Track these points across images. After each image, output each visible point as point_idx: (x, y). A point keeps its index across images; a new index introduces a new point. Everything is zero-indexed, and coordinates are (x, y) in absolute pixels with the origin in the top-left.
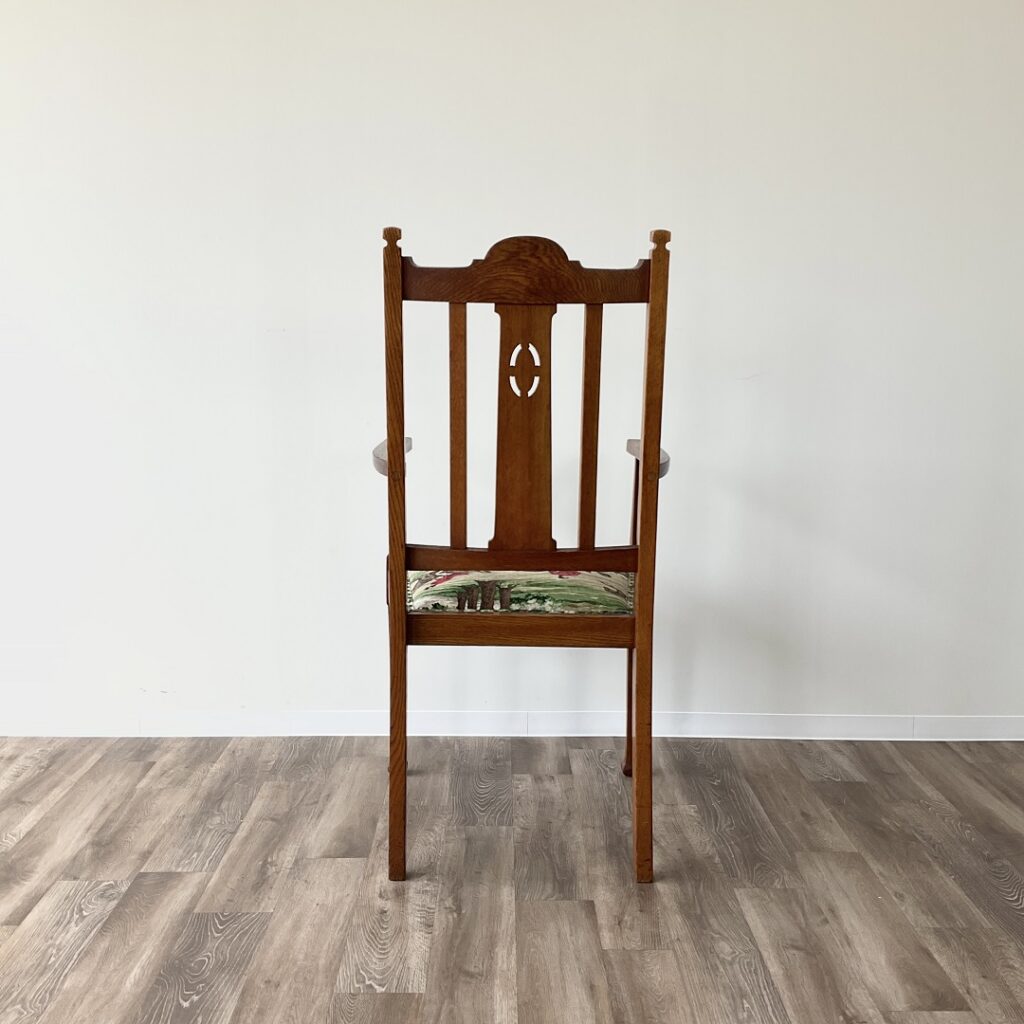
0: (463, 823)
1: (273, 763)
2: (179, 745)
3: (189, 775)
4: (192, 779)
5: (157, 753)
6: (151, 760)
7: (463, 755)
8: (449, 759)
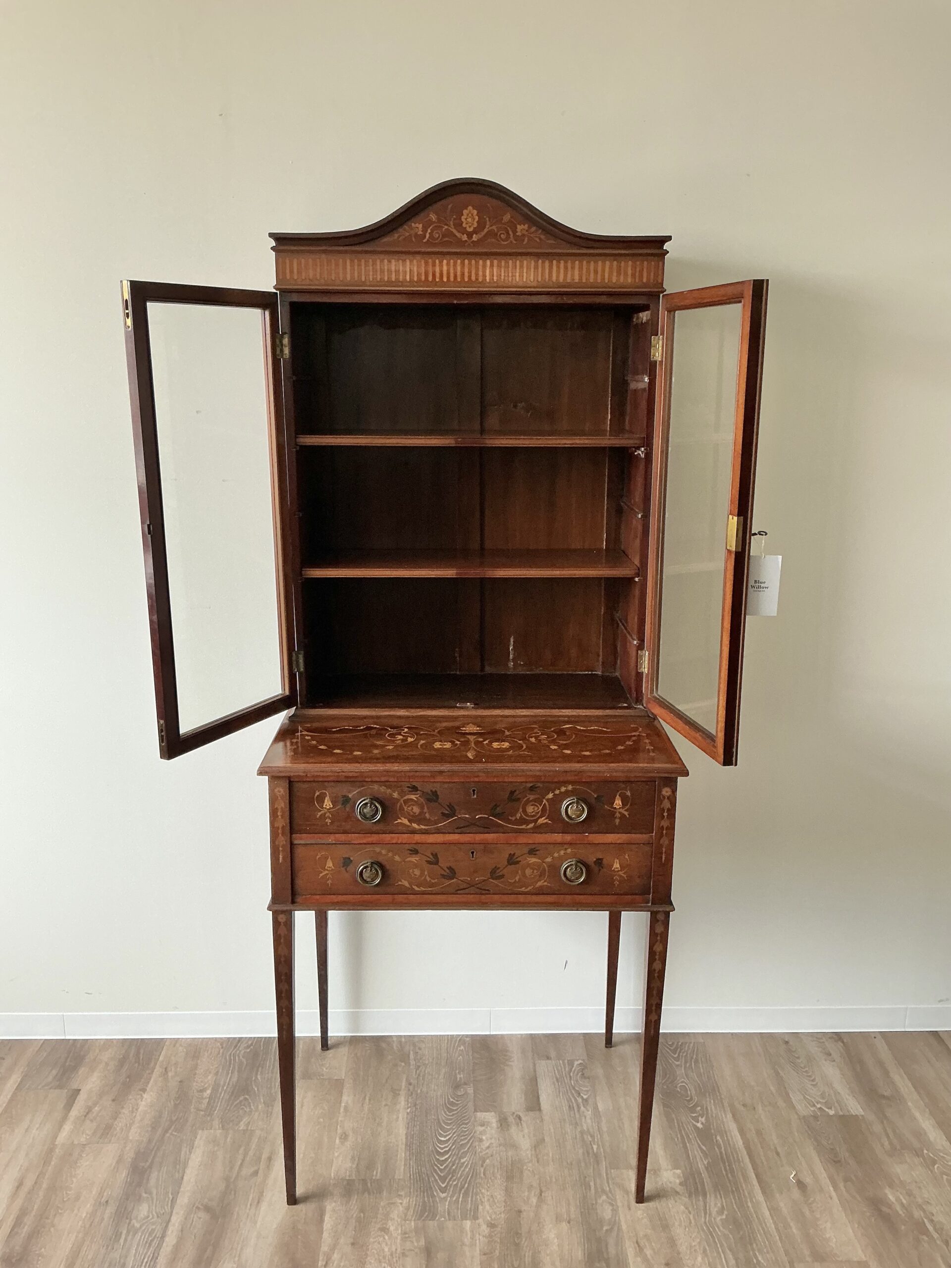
0: (421, 1216)
1: (209, 1092)
2: (106, 1056)
3: (115, 1116)
4: (119, 1124)
5: (82, 1071)
6: (75, 1087)
7: (419, 1075)
8: (404, 1084)
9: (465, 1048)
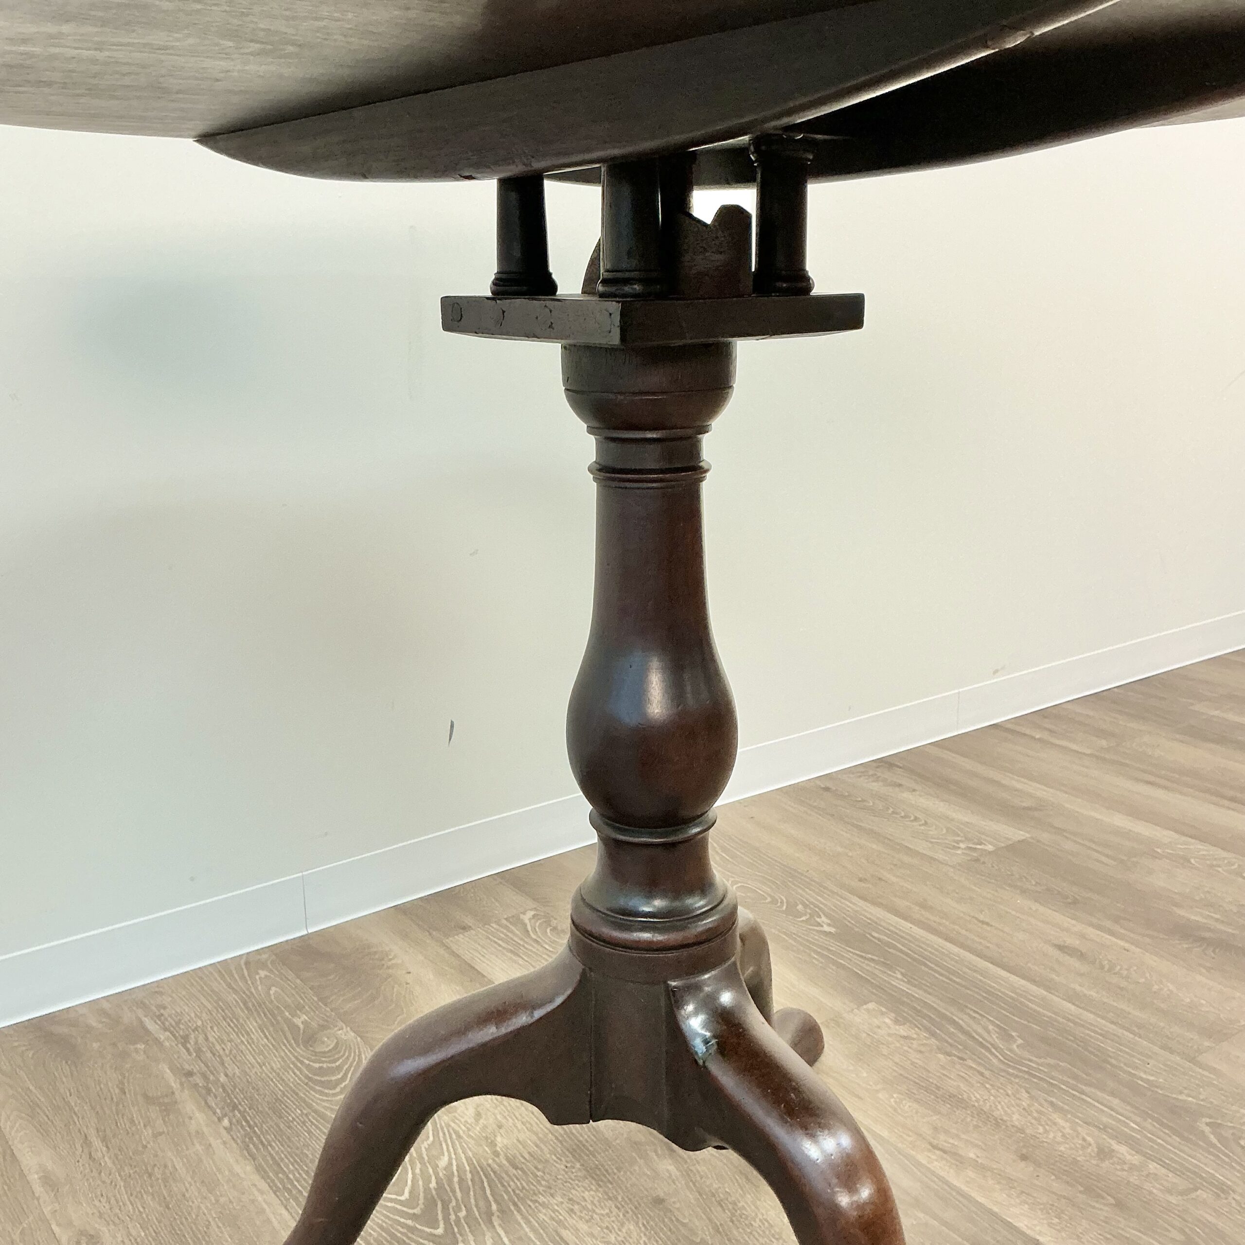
7: (199, 1051)
8: (173, 1082)
9: (271, 971)
